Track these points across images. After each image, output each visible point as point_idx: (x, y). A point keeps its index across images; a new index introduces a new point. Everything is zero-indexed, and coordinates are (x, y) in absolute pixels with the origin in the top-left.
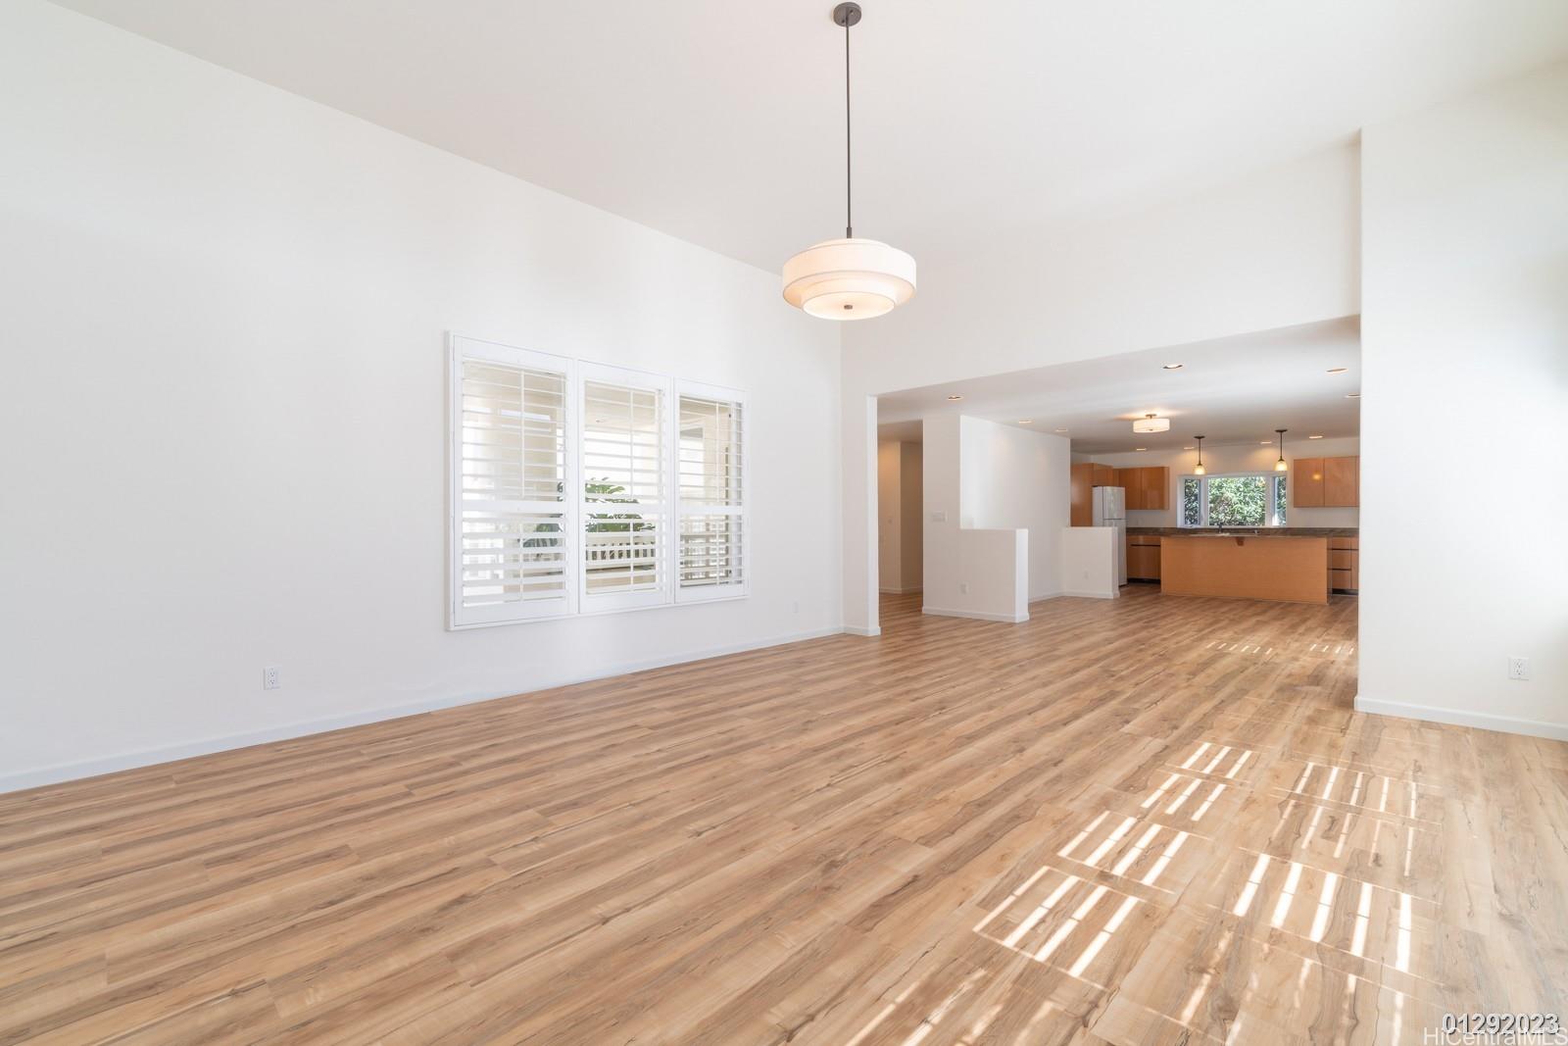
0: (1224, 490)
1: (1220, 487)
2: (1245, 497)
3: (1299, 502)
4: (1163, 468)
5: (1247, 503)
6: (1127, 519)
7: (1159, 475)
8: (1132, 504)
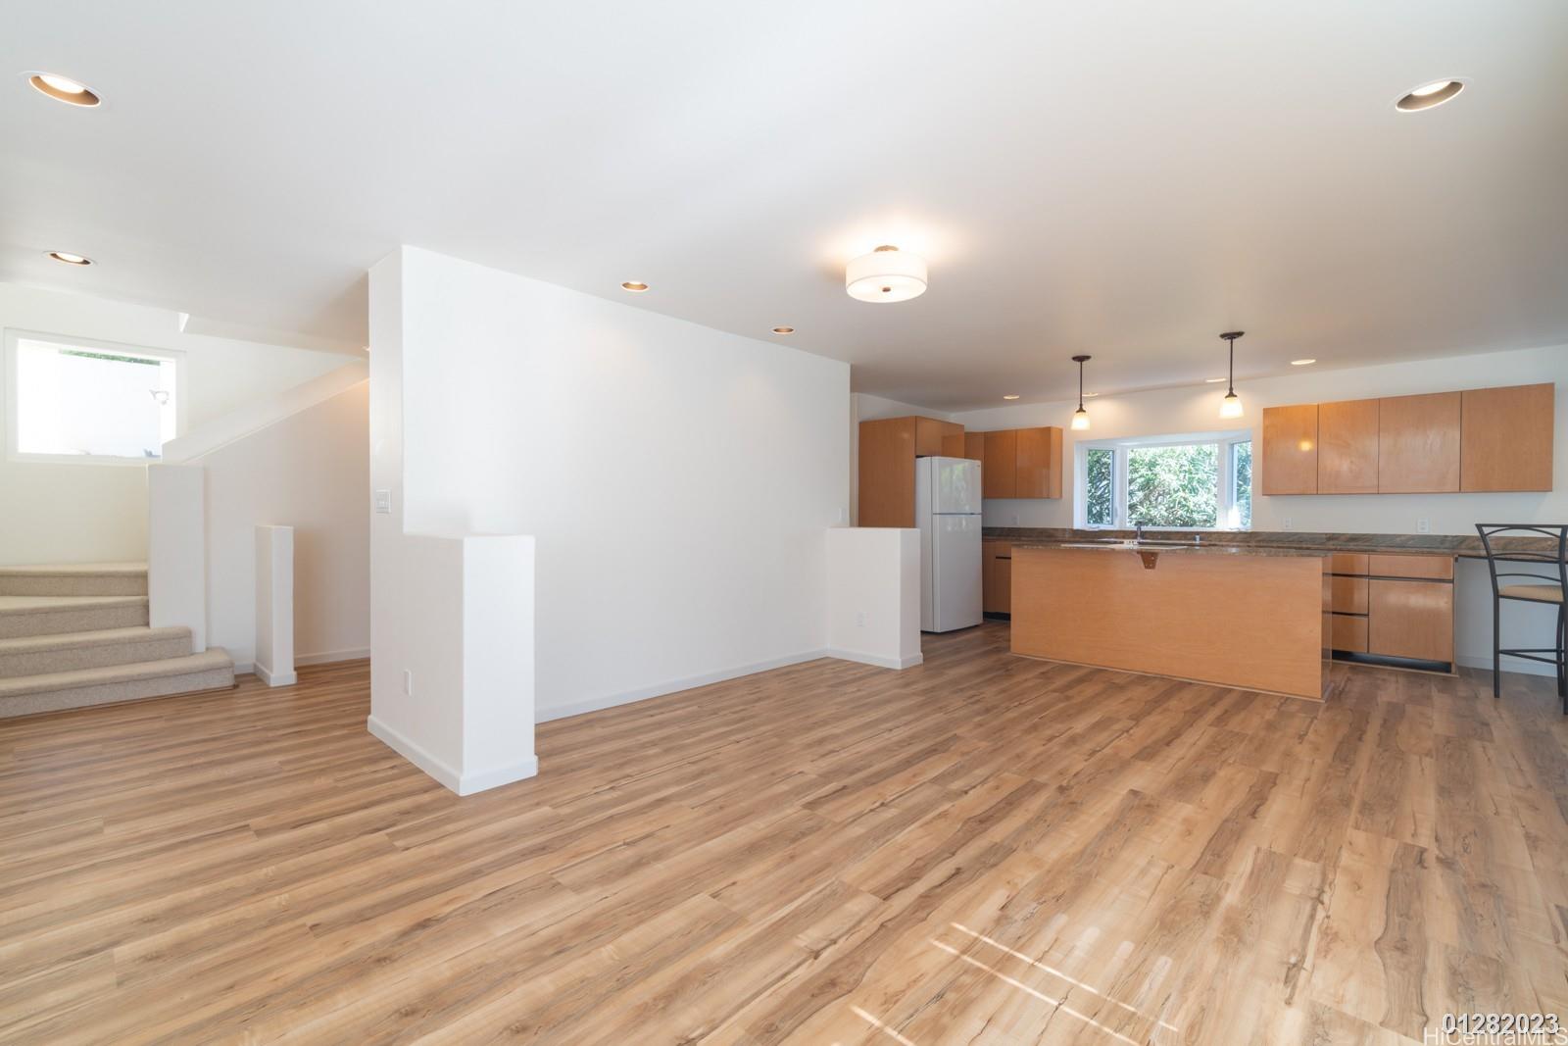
0: (1157, 469)
1: (1152, 465)
2: (1191, 480)
3: (1269, 490)
4: (1048, 430)
5: (1194, 490)
6: (984, 514)
7: (1046, 441)
8: (993, 488)
